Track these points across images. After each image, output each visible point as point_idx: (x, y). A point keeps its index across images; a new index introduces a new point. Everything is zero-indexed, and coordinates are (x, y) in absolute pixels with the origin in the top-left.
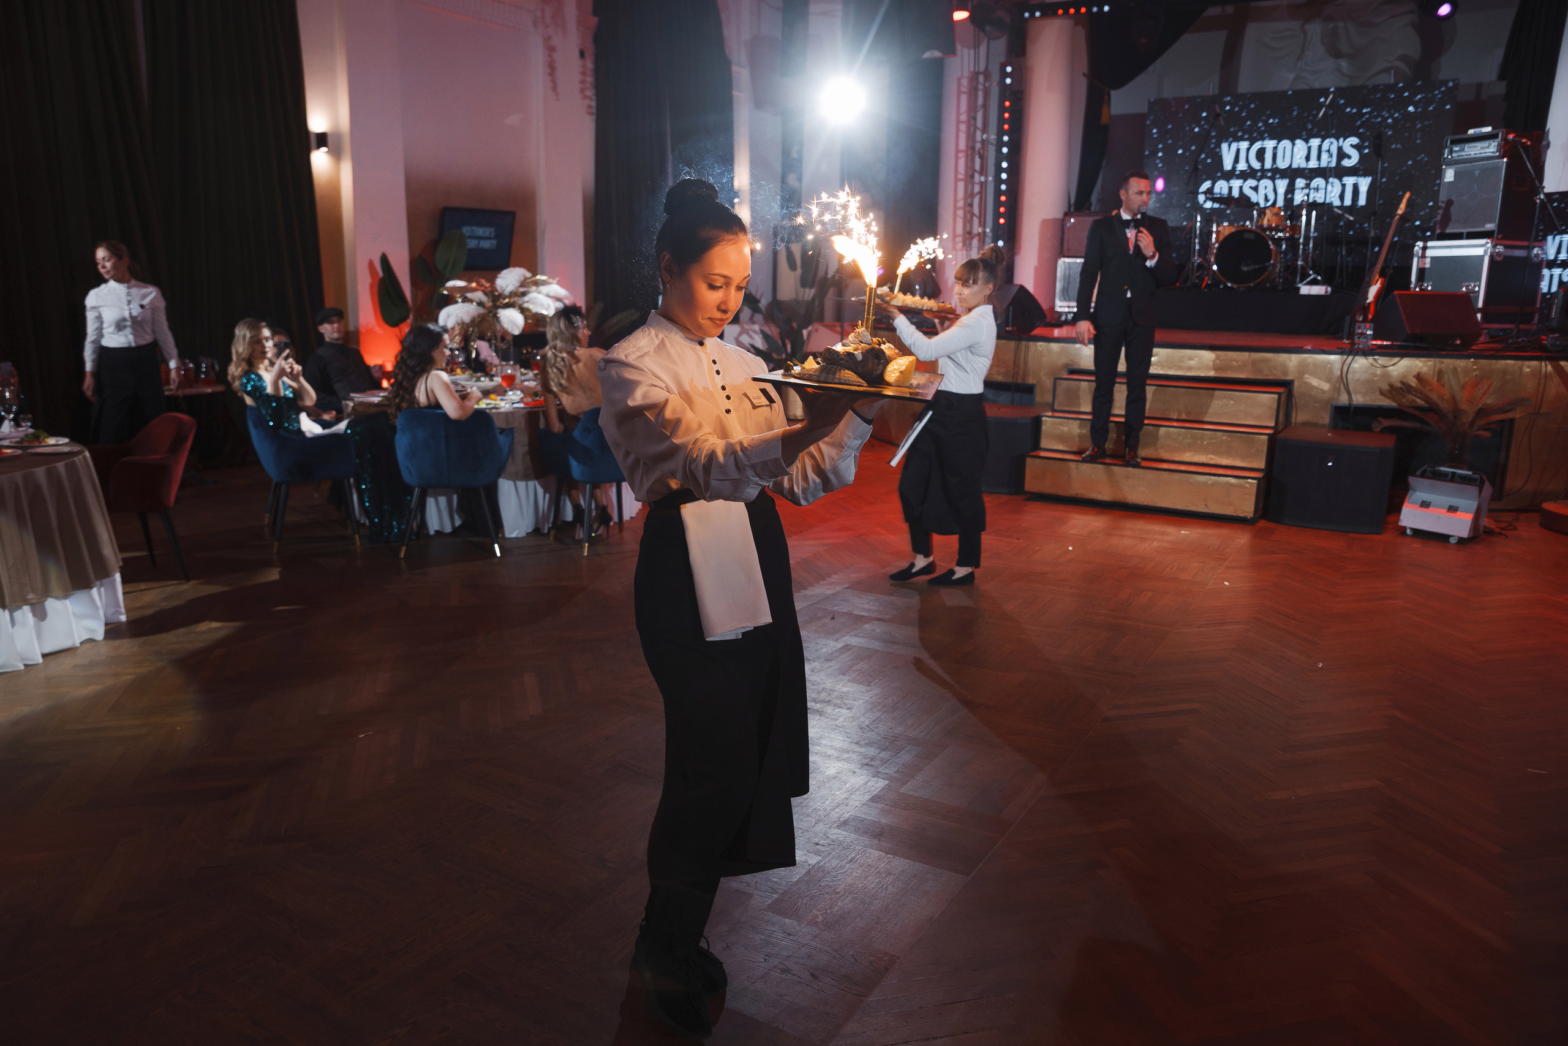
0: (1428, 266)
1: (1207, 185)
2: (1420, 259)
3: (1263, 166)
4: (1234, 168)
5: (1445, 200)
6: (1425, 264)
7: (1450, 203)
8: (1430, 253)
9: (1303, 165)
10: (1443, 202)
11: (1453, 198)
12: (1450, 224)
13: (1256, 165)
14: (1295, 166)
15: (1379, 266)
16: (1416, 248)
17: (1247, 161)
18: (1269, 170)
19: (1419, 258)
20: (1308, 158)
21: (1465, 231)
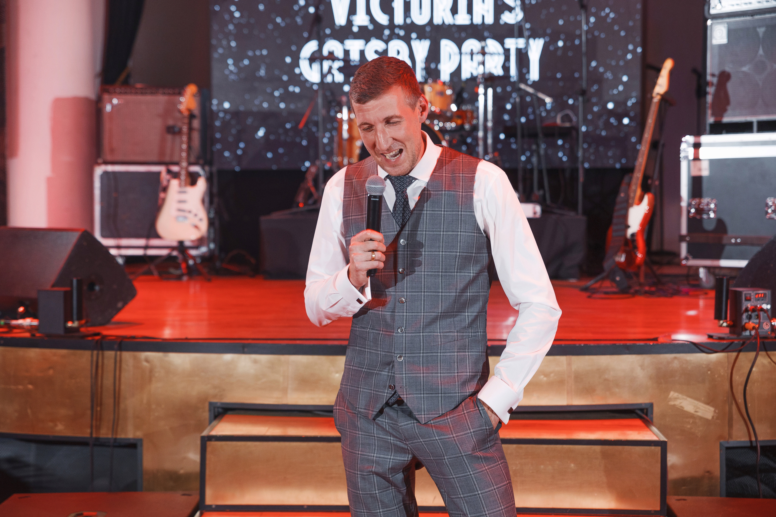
0: (705, 173)
1: (311, 47)
2: (692, 163)
3: (391, 19)
4: (350, 23)
5: (717, 73)
6: (700, 170)
7: (724, 77)
8: (705, 153)
9: (449, 20)
10: (713, 75)
11: (727, 69)
12: (729, 108)
13: (382, 19)
14: (437, 21)
15: (638, 175)
16: (683, 146)
17: (368, 12)
18: (400, 27)
19: (689, 161)
20: (454, 10)
21: (754, 119)
